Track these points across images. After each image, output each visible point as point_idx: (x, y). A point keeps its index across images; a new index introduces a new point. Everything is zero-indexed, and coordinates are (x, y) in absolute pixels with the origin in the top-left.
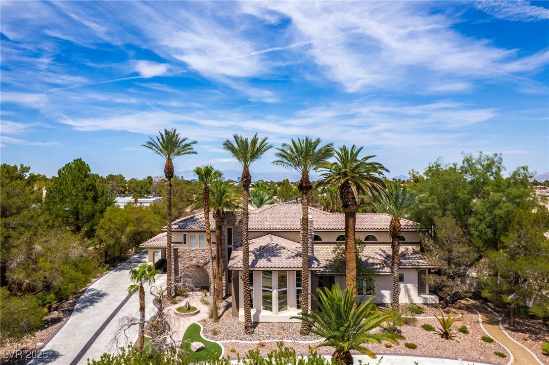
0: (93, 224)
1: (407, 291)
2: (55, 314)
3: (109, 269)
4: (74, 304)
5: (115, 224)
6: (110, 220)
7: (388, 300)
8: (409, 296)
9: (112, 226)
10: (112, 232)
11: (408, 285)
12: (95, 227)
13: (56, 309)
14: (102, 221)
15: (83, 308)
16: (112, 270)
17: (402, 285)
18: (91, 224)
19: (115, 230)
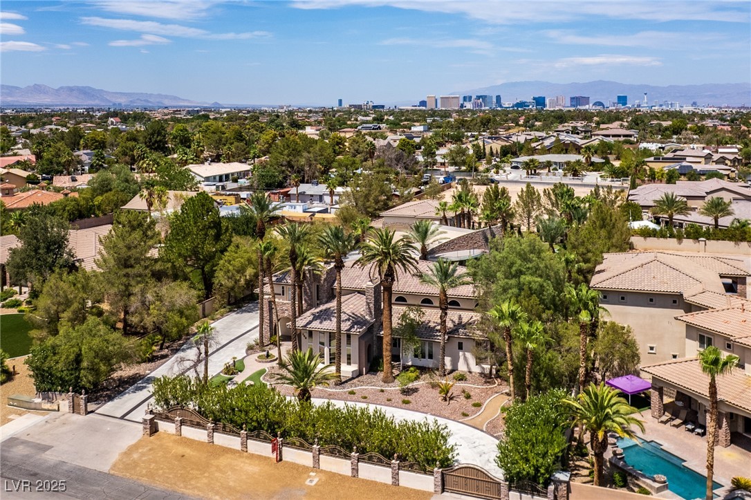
0: (213, 264)
1: (466, 359)
2: (165, 352)
3: (231, 311)
4: (183, 344)
5: (234, 266)
6: (229, 262)
7: (448, 367)
8: (468, 365)
9: (231, 268)
10: (230, 274)
11: (466, 353)
12: (214, 268)
13: (167, 348)
14: (221, 262)
15: (188, 348)
16: (234, 311)
17: (461, 353)
18: (211, 264)
19: (234, 272)
